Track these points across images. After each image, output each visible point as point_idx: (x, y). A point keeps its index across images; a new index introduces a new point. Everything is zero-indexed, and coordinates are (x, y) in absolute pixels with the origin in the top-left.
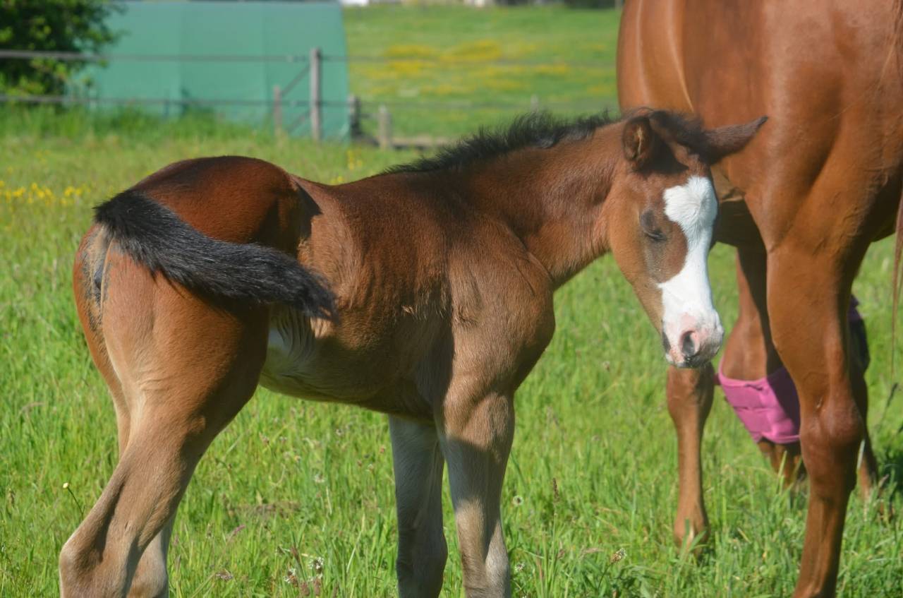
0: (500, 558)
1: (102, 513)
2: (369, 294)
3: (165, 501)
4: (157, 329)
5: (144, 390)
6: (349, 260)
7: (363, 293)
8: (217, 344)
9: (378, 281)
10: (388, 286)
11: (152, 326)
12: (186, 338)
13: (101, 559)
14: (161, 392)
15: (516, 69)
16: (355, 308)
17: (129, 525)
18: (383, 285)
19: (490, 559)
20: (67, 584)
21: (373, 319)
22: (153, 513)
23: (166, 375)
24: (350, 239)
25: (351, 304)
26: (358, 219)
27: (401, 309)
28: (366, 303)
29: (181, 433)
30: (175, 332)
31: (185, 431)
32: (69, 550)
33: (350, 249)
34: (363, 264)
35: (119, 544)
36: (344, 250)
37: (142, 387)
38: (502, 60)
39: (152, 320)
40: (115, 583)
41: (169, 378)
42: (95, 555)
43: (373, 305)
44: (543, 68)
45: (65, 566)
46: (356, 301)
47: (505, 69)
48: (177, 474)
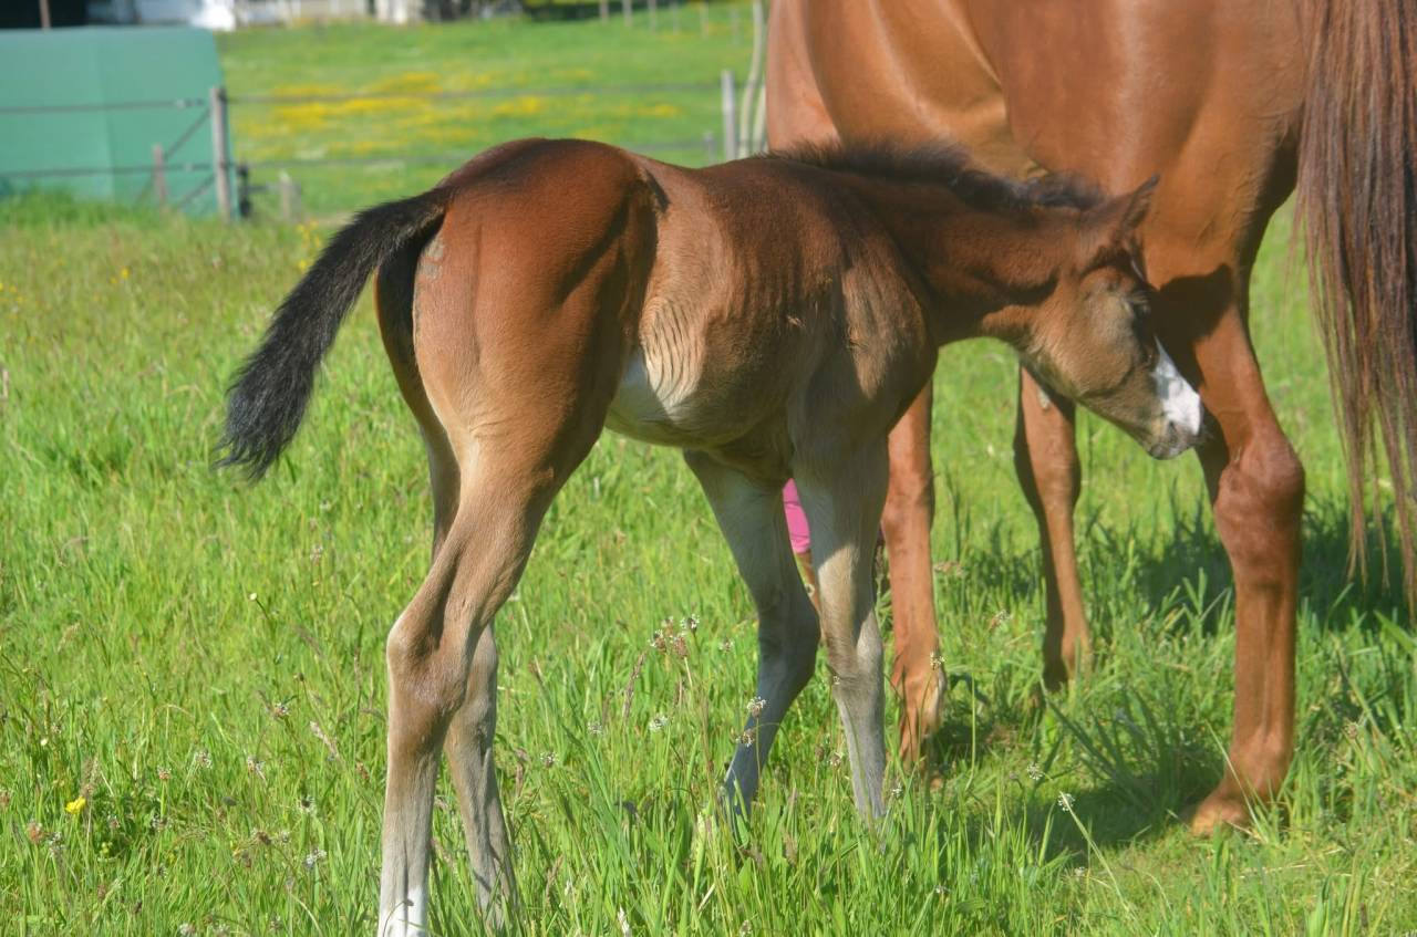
0: (872, 639)
1: (435, 589)
2: (747, 302)
3: (509, 571)
4: (484, 362)
5: (477, 436)
6: (717, 262)
7: (741, 298)
8: (563, 379)
9: (755, 284)
10: (769, 290)
11: (478, 359)
12: (523, 372)
13: (437, 646)
14: (500, 438)
15: (464, 111)
16: (732, 319)
17: (467, 602)
18: (762, 288)
19: (862, 642)
20: (398, 676)
21: (755, 332)
22: (495, 586)
23: (504, 416)
24: (717, 235)
25: (726, 315)
26: (727, 210)
27: (786, 321)
28: (745, 314)
29: (528, 486)
30: (508, 366)
31: (530, 485)
32: (399, 634)
33: (718, 246)
34: (736, 264)
35: (457, 627)
36: (709, 248)
37: (474, 433)
38: (442, 98)
39: (477, 350)
40: (455, 674)
41: (510, 419)
42: (431, 641)
43: (753, 314)
44: (504, 107)
45: (396, 655)
46: (732, 308)
47: (449, 112)
48: (520, 538)
